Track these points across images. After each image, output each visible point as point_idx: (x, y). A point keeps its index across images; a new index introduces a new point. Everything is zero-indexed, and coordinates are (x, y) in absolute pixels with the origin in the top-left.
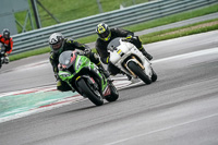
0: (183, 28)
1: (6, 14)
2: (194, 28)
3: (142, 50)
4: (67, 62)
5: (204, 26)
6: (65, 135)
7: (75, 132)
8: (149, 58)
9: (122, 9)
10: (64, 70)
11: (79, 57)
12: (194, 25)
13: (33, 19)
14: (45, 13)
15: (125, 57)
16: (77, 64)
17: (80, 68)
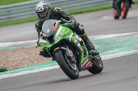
11: (61, 28)
16: (57, 35)
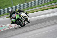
0: (34, 10)
2: (37, 10)
3: (27, 15)
4: (14, 17)
5: (40, 9)
8: (29, 17)
9: (19, 5)
10: (13, 19)
12: (37, 9)
15: (23, 17)
17: (17, 18)
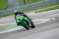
1: (16, 1)
6: (32, 34)
7: (35, 33)
13: (24, 2)
14: (27, 1)
